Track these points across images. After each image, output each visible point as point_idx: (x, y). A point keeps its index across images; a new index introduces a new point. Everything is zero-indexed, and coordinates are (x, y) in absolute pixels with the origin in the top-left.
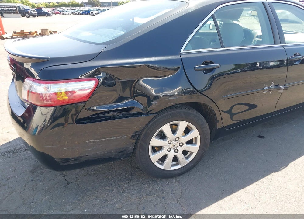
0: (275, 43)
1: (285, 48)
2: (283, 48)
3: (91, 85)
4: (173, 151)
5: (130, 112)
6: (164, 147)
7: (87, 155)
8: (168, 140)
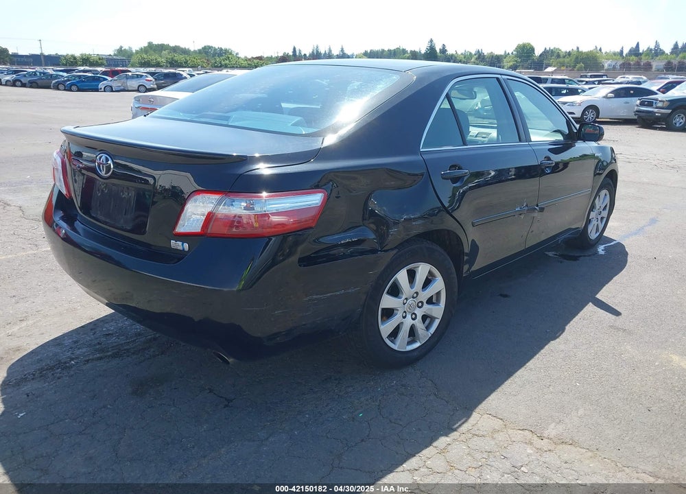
0: (520, 141)
1: (534, 148)
2: (530, 148)
3: (317, 201)
4: (409, 316)
5: (360, 247)
6: (398, 310)
7: (304, 323)
8: (404, 297)
